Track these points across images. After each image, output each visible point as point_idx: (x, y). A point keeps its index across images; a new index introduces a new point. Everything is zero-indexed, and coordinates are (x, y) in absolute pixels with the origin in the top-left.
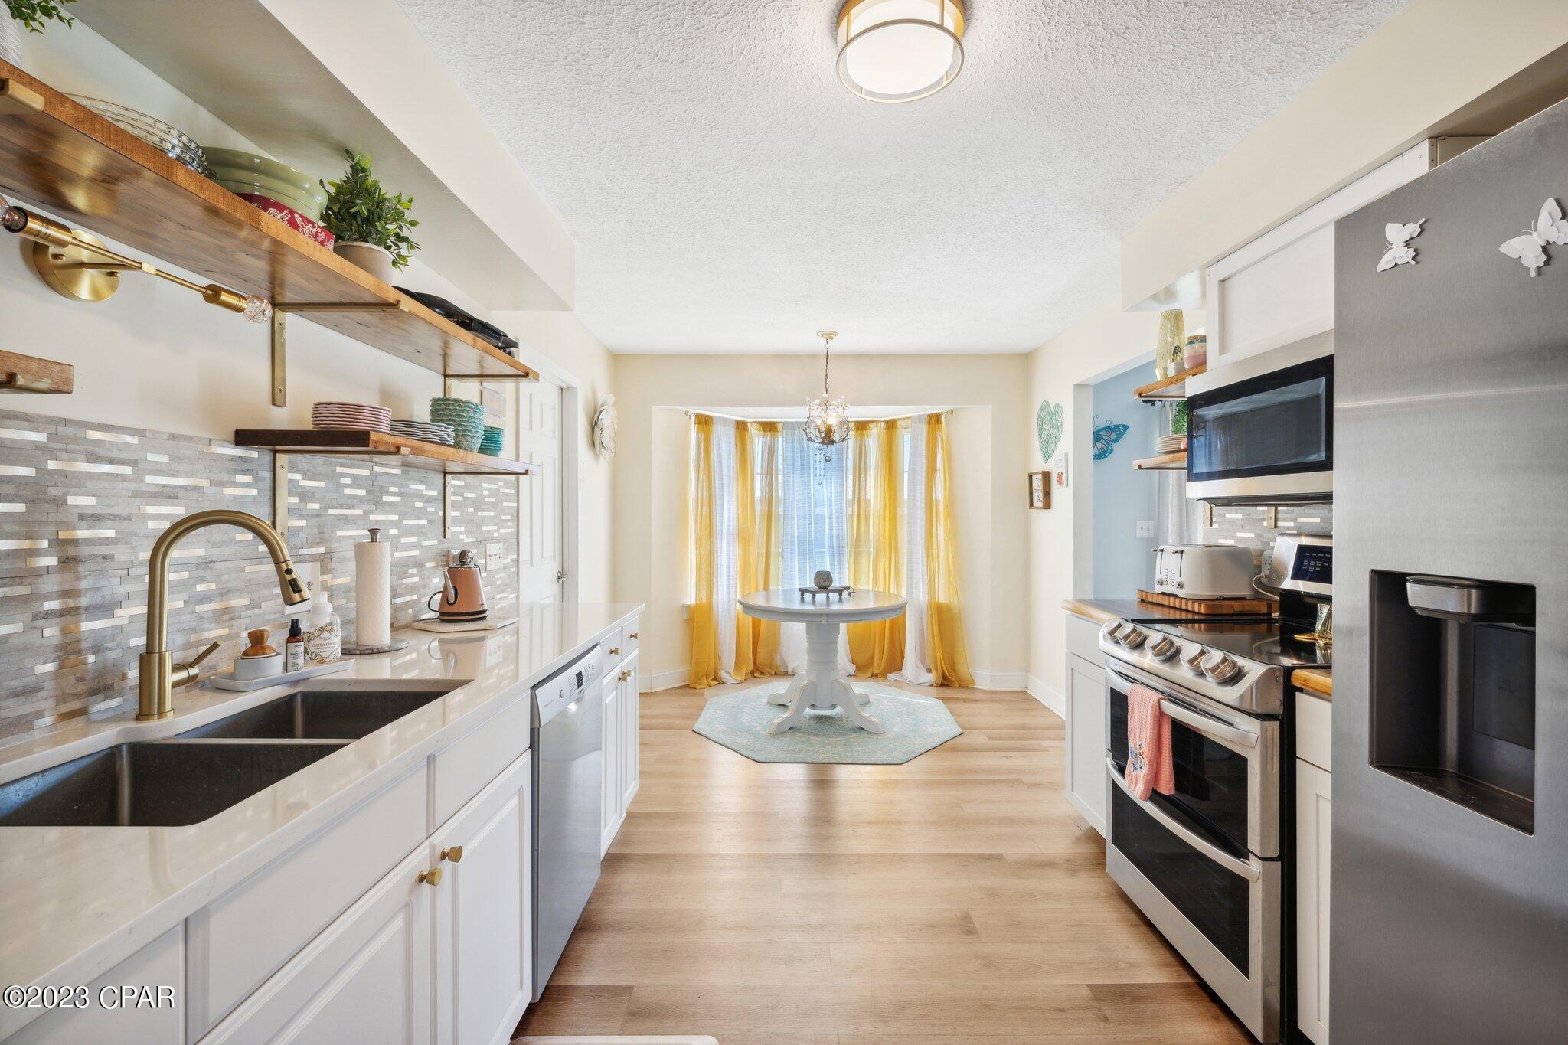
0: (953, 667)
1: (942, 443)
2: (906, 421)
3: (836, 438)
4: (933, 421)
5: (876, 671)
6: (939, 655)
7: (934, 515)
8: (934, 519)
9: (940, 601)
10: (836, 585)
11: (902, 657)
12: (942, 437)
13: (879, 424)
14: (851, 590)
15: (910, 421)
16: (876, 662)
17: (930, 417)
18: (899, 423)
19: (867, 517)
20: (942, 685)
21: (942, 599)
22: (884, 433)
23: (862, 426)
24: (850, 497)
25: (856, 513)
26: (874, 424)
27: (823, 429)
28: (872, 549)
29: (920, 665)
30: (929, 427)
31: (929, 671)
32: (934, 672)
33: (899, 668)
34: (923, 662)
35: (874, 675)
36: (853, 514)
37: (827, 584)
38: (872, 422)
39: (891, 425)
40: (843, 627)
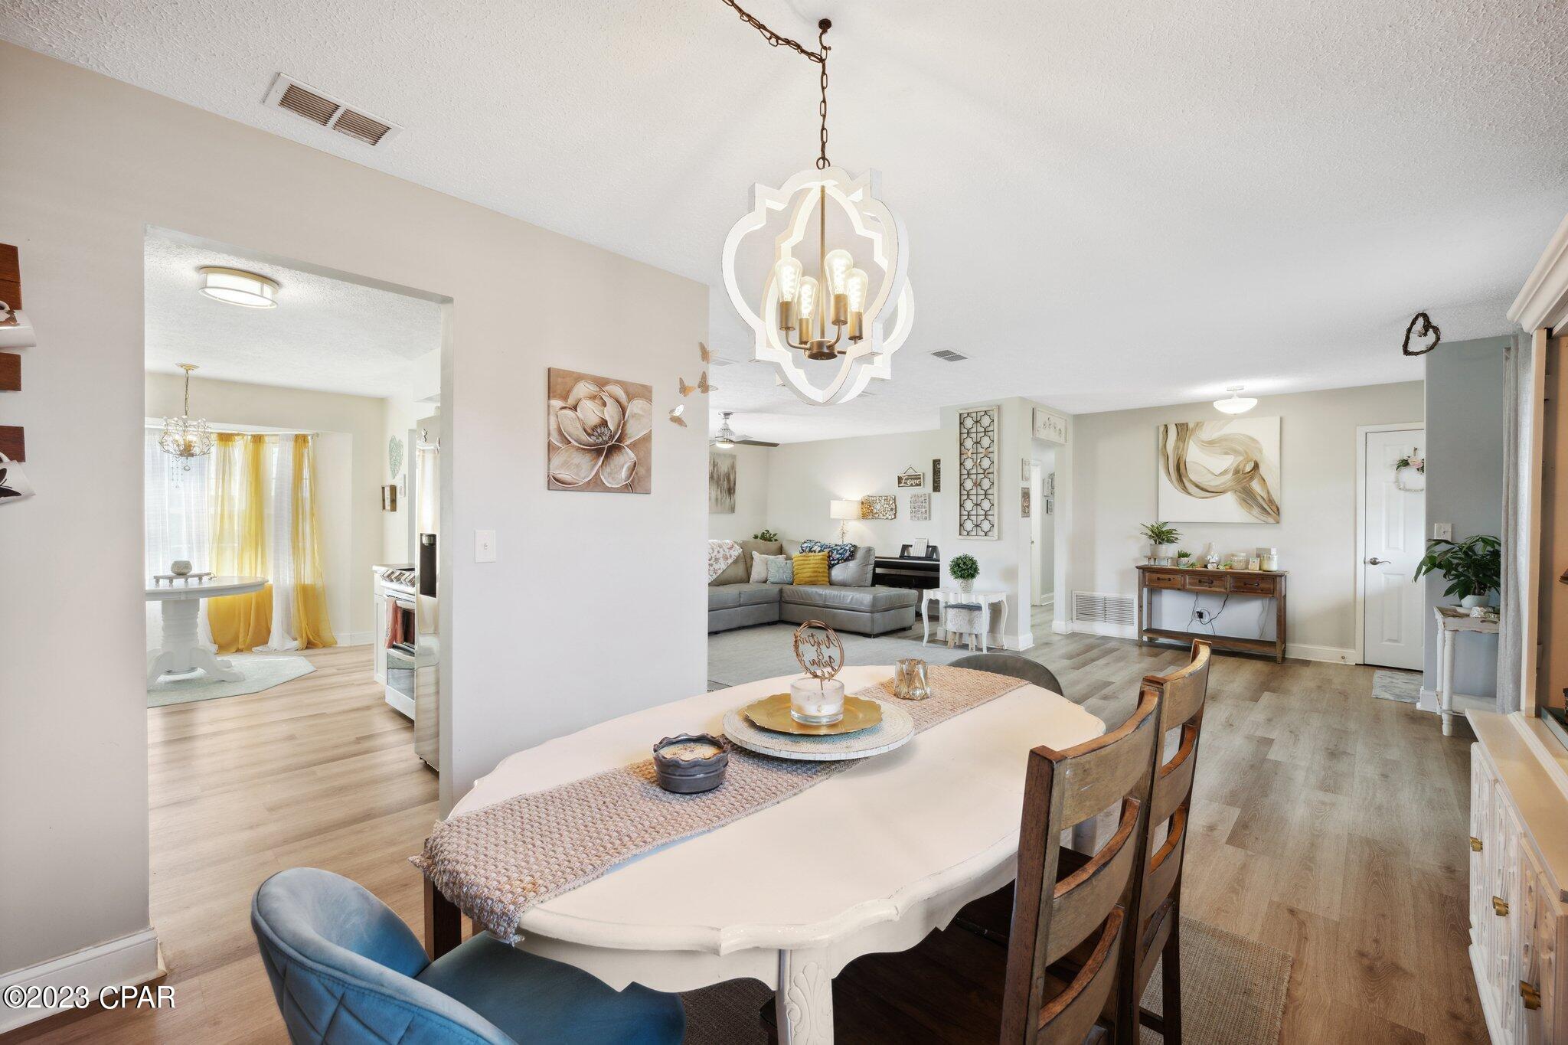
0: (317, 633)
1: (309, 459)
2: (274, 438)
3: (196, 450)
4: (300, 440)
5: (240, 647)
6: (304, 625)
7: (300, 517)
8: (300, 520)
9: (306, 583)
10: (195, 570)
11: (269, 632)
12: (308, 454)
13: (245, 438)
14: (212, 575)
15: (278, 438)
16: (241, 639)
17: (297, 437)
18: (266, 438)
19: (231, 517)
20: (307, 648)
21: (308, 580)
22: (250, 446)
23: (225, 438)
24: (213, 493)
25: (219, 512)
26: (240, 437)
27: (182, 443)
28: (236, 545)
29: (286, 635)
30: (296, 445)
31: (295, 639)
32: (299, 639)
33: (265, 642)
34: (289, 632)
35: (239, 651)
36: (216, 513)
37: (185, 571)
38: (238, 435)
39: (258, 439)
40: (203, 602)
